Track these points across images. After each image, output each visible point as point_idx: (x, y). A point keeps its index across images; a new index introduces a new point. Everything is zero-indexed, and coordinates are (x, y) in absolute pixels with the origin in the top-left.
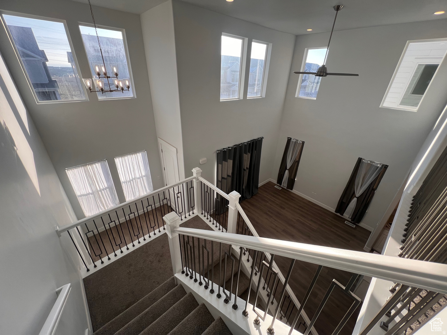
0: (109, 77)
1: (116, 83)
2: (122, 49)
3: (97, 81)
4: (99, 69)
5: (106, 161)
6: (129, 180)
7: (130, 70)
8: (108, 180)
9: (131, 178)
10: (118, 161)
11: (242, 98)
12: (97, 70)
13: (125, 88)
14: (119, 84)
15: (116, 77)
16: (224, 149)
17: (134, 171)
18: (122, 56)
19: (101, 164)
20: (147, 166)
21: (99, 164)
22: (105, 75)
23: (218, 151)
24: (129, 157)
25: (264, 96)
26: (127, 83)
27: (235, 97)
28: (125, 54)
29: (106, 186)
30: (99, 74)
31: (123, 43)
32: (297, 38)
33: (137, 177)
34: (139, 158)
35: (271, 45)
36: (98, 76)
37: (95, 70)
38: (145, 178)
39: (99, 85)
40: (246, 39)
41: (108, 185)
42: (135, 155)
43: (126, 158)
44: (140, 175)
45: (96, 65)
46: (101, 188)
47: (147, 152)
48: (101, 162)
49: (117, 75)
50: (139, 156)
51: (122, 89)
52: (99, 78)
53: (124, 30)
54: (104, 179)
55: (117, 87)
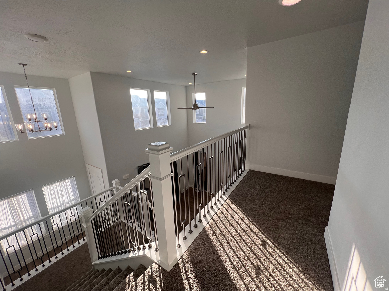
0: (39, 121)
1: (45, 125)
2: (53, 101)
3: (28, 125)
4: (30, 116)
5: (32, 191)
6: (57, 206)
7: (59, 115)
8: (34, 209)
9: (59, 204)
10: (46, 190)
11: (153, 127)
12: (29, 117)
13: (53, 128)
14: (47, 125)
15: (45, 120)
16: (143, 165)
17: (62, 197)
18: (53, 106)
19: (27, 195)
20: (76, 190)
21: (25, 194)
22: (36, 120)
23: (139, 167)
24: (58, 184)
25: (170, 124)
26: (55, 124)
27: (148, 126)
28: (55, 104)
29: (31, 215)
30: (30, 120)
31: (54, 97)
32: (186, 87)
33: (65, 202)
34: (68, 184)
35: (168, 92)
36: (29, 121)
37: (27, 118)
38: (74, 201)
39: (30, 128)
40: (149, 90)
41: (33, 215)
42: (64, 182)
43: (54, 185)
44: (69, 200)
45: (28, 114)
46: (26, 217)
47: (75, 178)
48: (27, 192)
49: (46, 119)
50: (68, 182)
51: (50, 129)
52: (30, 122)
53: (55, 89)
54: (29, 208)
55: (46, 128)
